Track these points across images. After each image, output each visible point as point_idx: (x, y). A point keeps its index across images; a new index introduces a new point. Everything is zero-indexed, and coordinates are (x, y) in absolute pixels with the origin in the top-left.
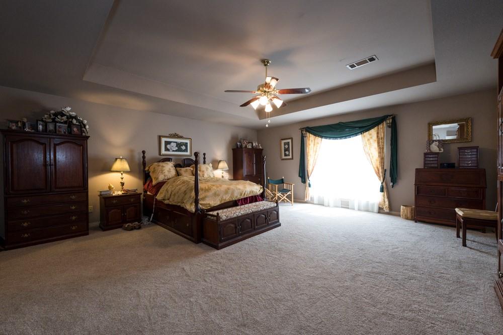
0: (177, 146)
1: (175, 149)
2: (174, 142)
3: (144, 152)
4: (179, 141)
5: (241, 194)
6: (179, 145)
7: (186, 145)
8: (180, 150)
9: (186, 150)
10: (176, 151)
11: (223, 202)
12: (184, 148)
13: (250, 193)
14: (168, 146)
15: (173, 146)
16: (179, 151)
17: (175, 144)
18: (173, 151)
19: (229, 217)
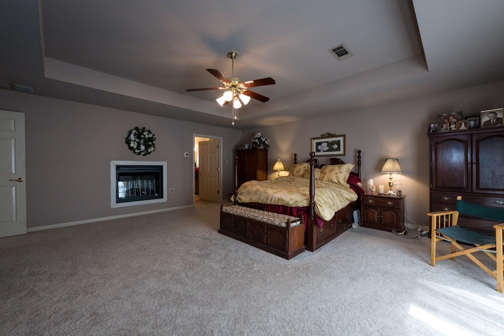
0: (328, 146)
1: (325, 150)
2: (325, 142)
3: (295, 155)
4: (330, 140)
5: (267, 199)
6: (330, 144)
7: (338, 143)
8: (331, 149)
9: (338, 149)
10: (327, 151)
11: (251, 201)
12: (335, 146)
13: (278, 201)
14: (319, 147)
15: (325, 146)
16: (330, 151)
17: (326, 144)
18: (324, 151)
19: (227, 211)
